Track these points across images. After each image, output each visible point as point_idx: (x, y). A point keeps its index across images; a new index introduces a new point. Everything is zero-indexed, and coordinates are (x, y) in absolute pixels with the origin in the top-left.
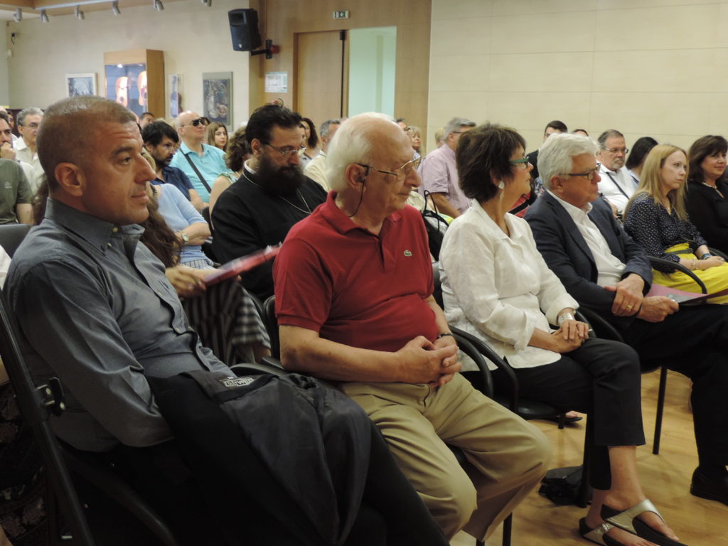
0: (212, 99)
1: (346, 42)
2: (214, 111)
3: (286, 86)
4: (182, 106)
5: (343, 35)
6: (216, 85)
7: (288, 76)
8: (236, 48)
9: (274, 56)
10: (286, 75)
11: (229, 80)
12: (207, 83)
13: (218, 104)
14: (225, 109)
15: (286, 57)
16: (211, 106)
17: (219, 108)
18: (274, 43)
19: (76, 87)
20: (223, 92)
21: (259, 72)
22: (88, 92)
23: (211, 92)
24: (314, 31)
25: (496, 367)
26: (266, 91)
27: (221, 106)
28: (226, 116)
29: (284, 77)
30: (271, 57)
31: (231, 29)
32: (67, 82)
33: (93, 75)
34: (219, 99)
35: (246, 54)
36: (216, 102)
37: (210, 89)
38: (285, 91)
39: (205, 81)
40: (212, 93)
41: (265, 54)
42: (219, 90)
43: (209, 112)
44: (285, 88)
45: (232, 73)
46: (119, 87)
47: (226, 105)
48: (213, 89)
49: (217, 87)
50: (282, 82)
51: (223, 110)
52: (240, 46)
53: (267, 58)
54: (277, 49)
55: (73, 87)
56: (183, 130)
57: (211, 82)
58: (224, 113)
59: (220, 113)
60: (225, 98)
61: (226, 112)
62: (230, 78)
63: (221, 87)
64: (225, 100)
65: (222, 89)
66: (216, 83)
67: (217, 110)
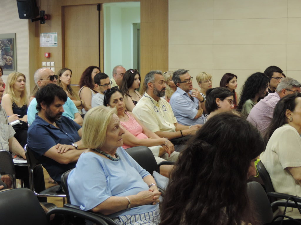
1: (101, 12)
2: (1, 61)
3: (56, 42)
5: (99, 7)
7: (58, 35)
9: (46, 21)
10: (56, 35)
11: (13, 39)
13: (5, 56)
14: (10, 59)
15: (56, 23)
17: (5, 59)
18: (46, 13)
20: (8, 47)
21: (35, 33)
24: (77, 4)
26: (41, 46)
27: (7, 57)
28: (11, 63)
29: (55, 37)
30: (44, 23)
31: (18, 4)
34: (6, 53)
35: (26, 22)
36: (3, 55)
38: (57, 46)
40: (0, 48)
41: (39, 21)
42: (6, 46)
44: (55, 44)
45: (15, 34)
47: (12, 57)
49: (3, 44)
50: (53, 39)
51: (8, 60)
53: (41, 23)
54: (49, 17)
56: (41, 82)
58: (10, 62)
59: (6, 62)
60: (10, 51)
61: (11, 61)
62: (14, 37)
63: (7, 44)
64: (10, 53)
65: (8, 45)
66: (3, 41)
67: (4, 60)
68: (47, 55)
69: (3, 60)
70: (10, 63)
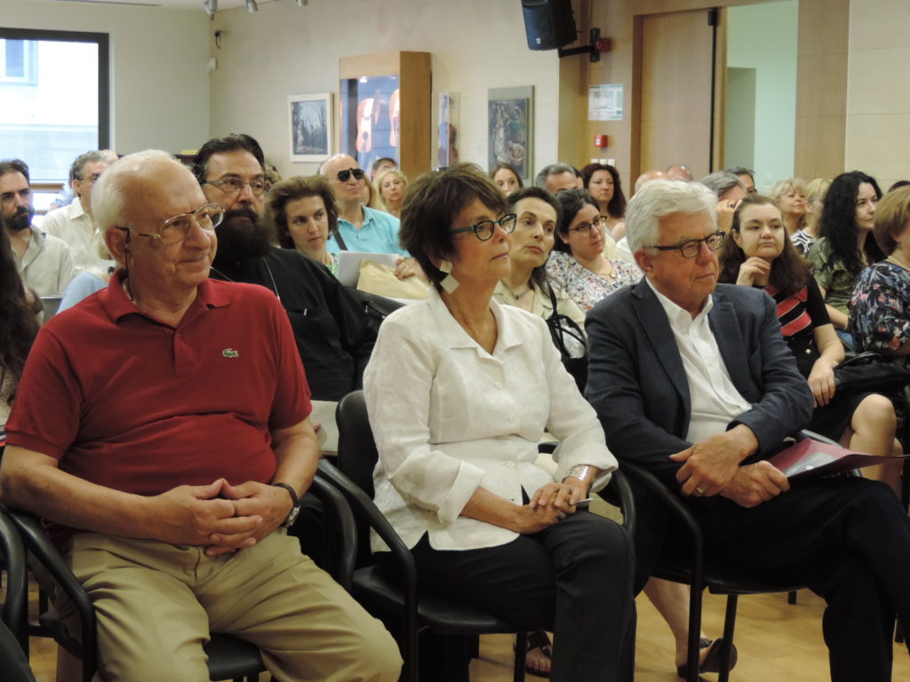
0: (501, 133)
1: (719, 29)
2: (503, 154)
3: (621, 109)
4: (457, 147)
5: (715, 17)
6: (507, 108)
7: (625, 89)
8: (533, 46)
9: (602, 55)
10: (621, 89)
11: (528, 100)
12: (494, 107)
13: (510, 142)
14: (520, 151)
15: (620, 61)
16: (500, 147)
17: (511, 149)
18: (602, 35)
19: (302, 116)
20: (518, 122)
21: (578, 86)
22: (319, 125)
23: (500, 122)
24: (666, 10)
25: (385, 548)
26: (589, 119)
27: (515, 146)
28: (522, 161)
29: (618, 92)
30: (597, 59)
31: (524, 13)
32: (290, 109)
33: (327, 97)
34: (512, 135)
35: (553, 54)
36: (507, 139)
37: (499, 115)
38: (620, 118)
39: (491, 103)
40: (502, 123)
41: (588, 54)
42: (512, 118)
43: (496, 157)
44: (619, 112)
45: (533, 88)
46: (362, 116)
47: (523, 144)
48: (502, 116)
49: (508, 113)
50: (615, 103)
51: (517, 153)
52: (539, 41)
53: (592, 61)
54: (608, 45)
55: (298, 117)
57: (501, 105)
58: (519, 158)
59: (512, 158)
60: (520, 131)
61: (522, 156)
62: (530, 96)
63: (515, 113)
64: (520, 135)
65: (517, 116)
66: (508, 105)
67: (508, 152)
68: (598, 142)
69: (506, 152)
70: (519, 160)
